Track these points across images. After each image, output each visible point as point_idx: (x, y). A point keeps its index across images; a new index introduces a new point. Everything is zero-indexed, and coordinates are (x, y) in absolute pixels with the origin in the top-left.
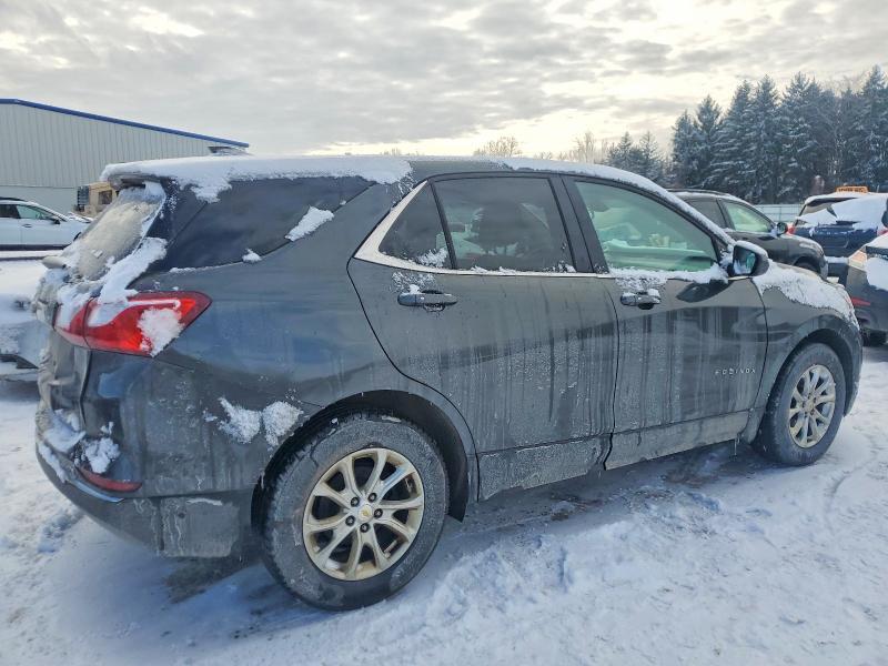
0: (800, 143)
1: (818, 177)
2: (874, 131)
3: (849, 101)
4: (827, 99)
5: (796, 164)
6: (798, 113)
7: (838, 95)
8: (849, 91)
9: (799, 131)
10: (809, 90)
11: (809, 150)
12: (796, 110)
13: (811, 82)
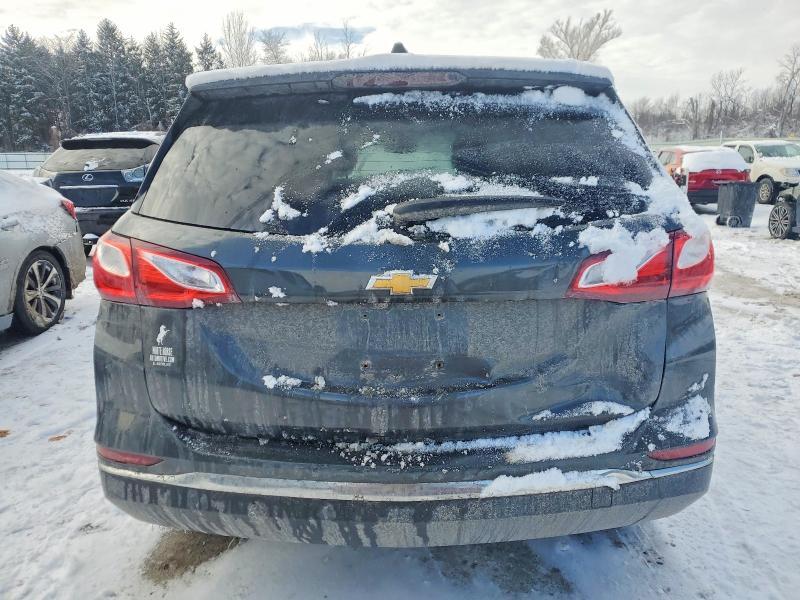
0: (28, 94)
1: (54, 127)
2: (93, 89)
3: (64, 59)
4: (42, 54)
5: (28, 114)
6: (19, 64)
7: (52, 51)
8: (62, 50)
9: (24, 83)
10: (25, 43)
11: (38, 101)
12: (17, 61)
13: (25, 35)
